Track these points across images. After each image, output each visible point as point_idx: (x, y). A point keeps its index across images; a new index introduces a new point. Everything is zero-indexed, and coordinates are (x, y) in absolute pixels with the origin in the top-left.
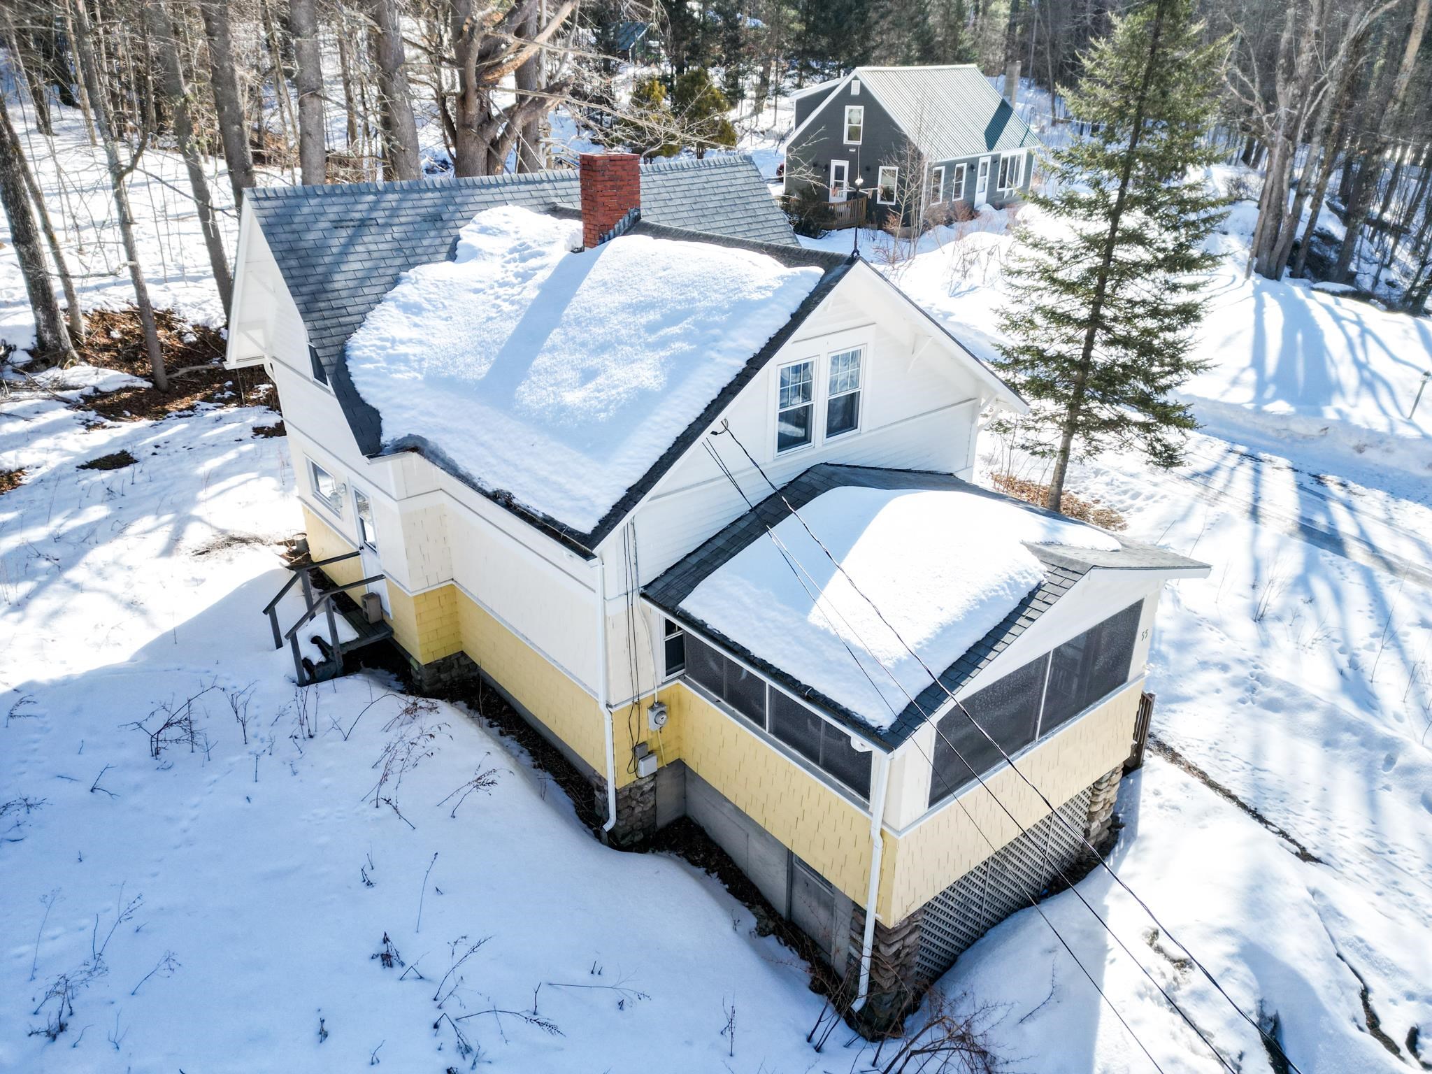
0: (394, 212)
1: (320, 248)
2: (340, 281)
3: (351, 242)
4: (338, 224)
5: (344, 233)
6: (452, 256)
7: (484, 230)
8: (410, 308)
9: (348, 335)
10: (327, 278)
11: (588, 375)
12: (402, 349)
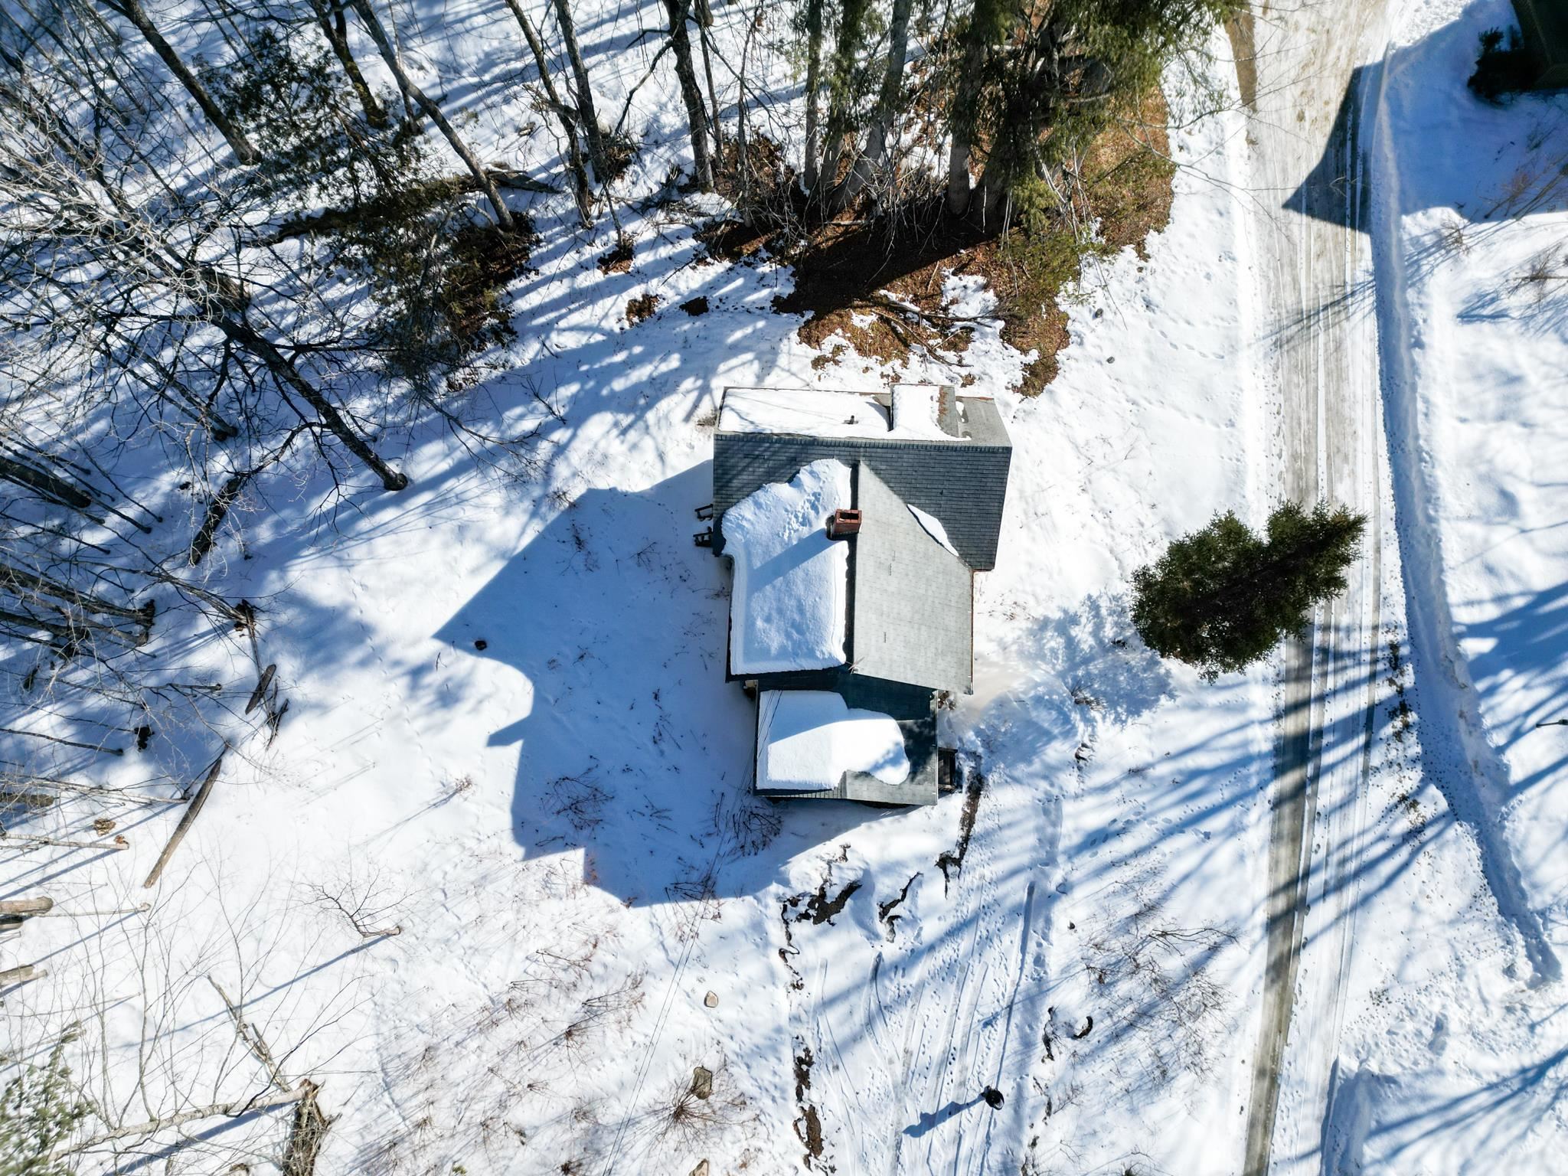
0: (774, 453)
1: (733, 467)
2: (736, 483)
3: (748, 466)
4: (746, 456)
5: (747, 460)
6: (790, 481)
7: (812, 473)
8: (758, 505)
9: (729, 507)
10: (730, 481)
11: (768, 620)
12: (744, 523)
